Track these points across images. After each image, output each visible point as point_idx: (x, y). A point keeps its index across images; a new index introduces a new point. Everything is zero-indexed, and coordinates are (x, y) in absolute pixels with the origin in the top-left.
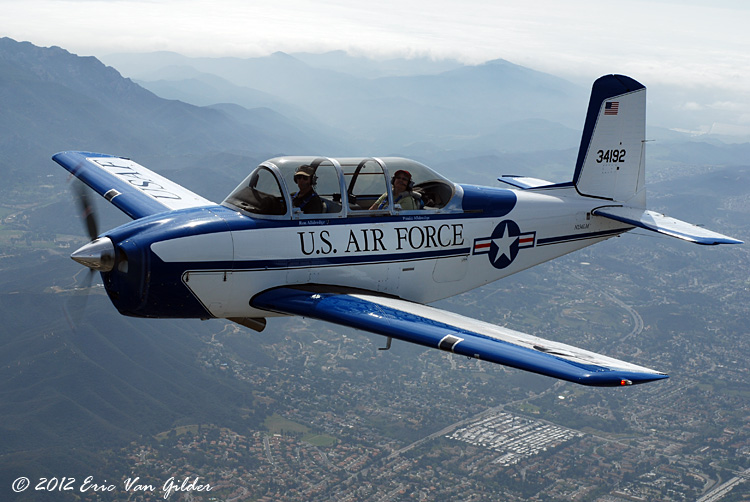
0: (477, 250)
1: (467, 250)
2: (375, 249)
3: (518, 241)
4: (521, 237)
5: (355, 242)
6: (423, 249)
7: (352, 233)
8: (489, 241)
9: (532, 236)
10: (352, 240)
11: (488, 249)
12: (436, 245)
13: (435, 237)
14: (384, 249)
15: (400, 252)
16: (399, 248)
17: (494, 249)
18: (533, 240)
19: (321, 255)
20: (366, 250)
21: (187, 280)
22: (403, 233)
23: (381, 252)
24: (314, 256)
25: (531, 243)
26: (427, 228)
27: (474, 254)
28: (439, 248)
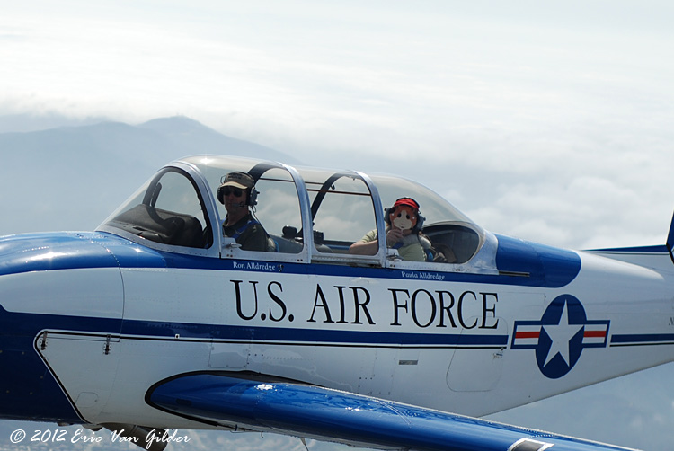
0: (518, 341)
1: (502, 340)
2: (357, 322)
3: (581, 334)
4: (588, 328)
5: (325, 305)
6: (433, 330)
7: (319, 290)
8: (537, 328)
9: (603, 328)
10: (320, 302)
11: (535, 341)
12: (454, 325)
13: (454, 311)
14: (371, 322)
15: (396, 330)
16: (396, 323)
17: (545, 342)
18: (605, 334)
19: (268, 323)
20: (342, 321)
21: (43, 345)
22: (403, 299)
23: (365, 327)
24: (257, 322)
25: (601, 340)
26: (441, 293)
27: (514, 347)
28: (459, 331)
